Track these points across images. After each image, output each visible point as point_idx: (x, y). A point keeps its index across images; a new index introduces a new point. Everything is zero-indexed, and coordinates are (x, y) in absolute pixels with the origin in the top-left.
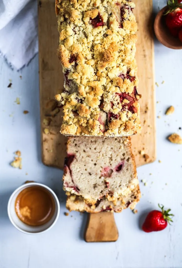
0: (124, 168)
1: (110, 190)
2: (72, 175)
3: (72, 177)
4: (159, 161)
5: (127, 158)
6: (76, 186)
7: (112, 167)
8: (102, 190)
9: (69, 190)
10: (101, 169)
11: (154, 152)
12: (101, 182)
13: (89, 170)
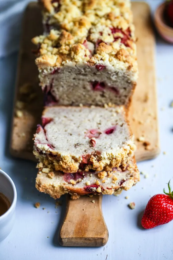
0: (117, 132)
1: (96, 149)
2: (46, 134)
3: (46, 136)
4: (164, 153)
5: (120, 123)
6: (51, 143)
7: (100, 130)
8: (86, 149)
9: (42, 146)
10: (85, 131)
11: (156, 140)
12: (85, 142)
13: (69, 131)
